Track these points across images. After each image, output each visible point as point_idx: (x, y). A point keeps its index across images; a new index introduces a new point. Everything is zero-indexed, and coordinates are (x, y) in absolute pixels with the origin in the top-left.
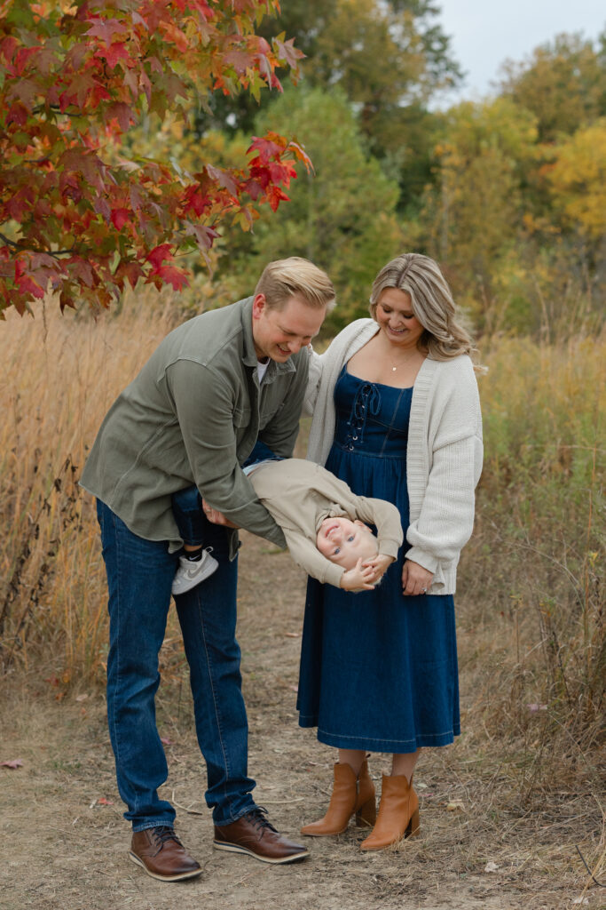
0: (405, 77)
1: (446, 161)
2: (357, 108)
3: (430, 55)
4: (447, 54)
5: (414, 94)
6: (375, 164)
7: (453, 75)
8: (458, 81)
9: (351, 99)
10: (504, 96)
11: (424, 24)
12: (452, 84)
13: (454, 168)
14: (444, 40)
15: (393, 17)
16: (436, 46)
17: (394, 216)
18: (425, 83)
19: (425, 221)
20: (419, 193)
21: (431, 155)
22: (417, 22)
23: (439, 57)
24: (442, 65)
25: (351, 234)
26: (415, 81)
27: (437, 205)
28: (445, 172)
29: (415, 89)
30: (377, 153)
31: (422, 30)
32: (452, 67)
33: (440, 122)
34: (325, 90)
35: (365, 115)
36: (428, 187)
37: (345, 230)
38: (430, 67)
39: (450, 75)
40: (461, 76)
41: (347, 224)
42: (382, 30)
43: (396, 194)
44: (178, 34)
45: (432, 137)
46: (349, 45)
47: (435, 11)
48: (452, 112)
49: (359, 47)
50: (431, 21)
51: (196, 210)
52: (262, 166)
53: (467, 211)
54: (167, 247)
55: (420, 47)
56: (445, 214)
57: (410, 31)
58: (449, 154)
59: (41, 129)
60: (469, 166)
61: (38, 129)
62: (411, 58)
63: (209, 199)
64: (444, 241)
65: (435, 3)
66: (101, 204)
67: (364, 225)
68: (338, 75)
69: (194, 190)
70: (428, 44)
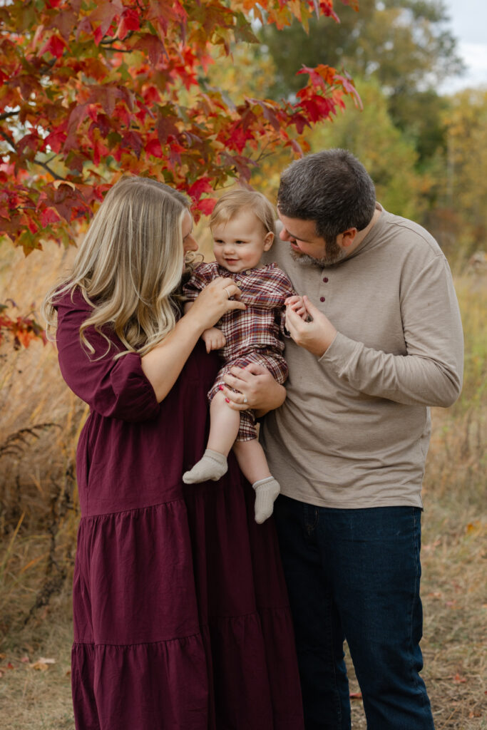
0: (422, 67)
1: (453, 131)
2: (387, 91)
3: (443, 51)
4: (455, 51)
5: (429, 80)
6: (396, 133)
7: (459, 68)
8: (462, 71)
9: (382, 85)
12: (458, 73)
13: (458, 136)
14: (453, 41)
15: (415, 24)
16: (447, 45)
17: (414, 172)
18: (438, 73)
19: (436, 174)
20: (430, 154)
21: (441, 125)
22: (432, 26)
23: (448, 53)
24: (452, 58)
25: (381, 184)
26: (430, 71)
27: (446, 164)
28: (452, 143)
29: (431, 78)
30: (400, 126)
31: (436, 34)
32: (458, 61)
33: (443, 104)
34: (363, 79)
35: (393, 98)
36: (439, 150)
38: (442, 60)
39: (456, 67)
40: (464, 68)
41: (377, 176)
42: (406, 35)
46: (381, 44)
47: (447, 19)
48: (457, 96)
50: (444, 26)
51: (238, 145)
52: (310, 99)
53: (467, 168)
54: (207, 180)
55: (434, 46)
56: (450, 171)
57: (428, 33)
58: (453, 125)
59: (87, 64)
60: (468, 135)
61: (84, 64)
62: (428, 54)
63: (252, 133)
64: (449, 191)
65: (448, 13)
66: (130, 136)
67: (390, 178)
68: (373, 67)
69: (237, 125)
70: (441, 44)
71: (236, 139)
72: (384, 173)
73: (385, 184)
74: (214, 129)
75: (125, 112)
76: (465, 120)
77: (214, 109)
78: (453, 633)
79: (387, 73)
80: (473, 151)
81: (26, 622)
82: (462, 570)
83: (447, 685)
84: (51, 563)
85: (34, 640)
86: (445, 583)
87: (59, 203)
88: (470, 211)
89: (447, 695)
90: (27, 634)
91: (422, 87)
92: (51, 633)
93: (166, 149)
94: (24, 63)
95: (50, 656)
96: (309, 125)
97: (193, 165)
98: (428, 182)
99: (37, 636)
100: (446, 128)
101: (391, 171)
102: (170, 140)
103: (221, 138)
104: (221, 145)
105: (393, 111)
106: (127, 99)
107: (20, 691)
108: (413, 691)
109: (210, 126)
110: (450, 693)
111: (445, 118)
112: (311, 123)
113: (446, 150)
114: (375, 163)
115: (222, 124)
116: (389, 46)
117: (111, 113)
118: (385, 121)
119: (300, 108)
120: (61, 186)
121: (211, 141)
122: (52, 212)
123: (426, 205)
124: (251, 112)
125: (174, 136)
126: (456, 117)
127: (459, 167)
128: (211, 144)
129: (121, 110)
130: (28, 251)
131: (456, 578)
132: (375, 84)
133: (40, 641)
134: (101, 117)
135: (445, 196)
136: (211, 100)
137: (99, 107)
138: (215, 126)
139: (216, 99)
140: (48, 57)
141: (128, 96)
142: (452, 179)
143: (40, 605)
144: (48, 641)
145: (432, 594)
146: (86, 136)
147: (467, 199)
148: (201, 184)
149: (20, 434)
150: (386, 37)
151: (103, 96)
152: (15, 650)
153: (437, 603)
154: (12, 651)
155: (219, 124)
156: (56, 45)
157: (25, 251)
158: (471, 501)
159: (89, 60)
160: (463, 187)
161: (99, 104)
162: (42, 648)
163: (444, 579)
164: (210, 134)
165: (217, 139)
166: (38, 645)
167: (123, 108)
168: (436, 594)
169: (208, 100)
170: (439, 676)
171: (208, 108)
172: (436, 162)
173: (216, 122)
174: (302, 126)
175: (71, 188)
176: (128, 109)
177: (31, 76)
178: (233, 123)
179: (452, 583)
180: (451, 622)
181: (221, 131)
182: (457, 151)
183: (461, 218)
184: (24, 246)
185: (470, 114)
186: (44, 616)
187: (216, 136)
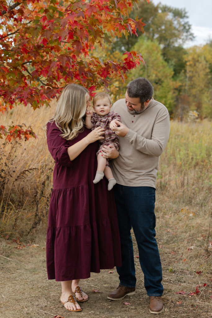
0: (177, 36)
1: (188, 64)
2: (162, 46)
3: (185, 30)
4: (190, 30)
5: (179, 42)
6: (166, 64)
7: (192, 37)
8: (193, 39)
9: (160, 44)
10: (207, 44)
11: (183, 21)
12: (191, 39)
13: (190, 65)
14: (189, 26)
15: (174, 19)
16: (187, 28)
17: (172, 79)
18: (183, 39)
19: (181, 81)
20: (179, 73)
21: (184, 61)
22: (181, 20)
23: (187, 31)
24: (189, 33)
25: (158, 84)
26: (180, 38)
27: (186, 77)
28: (188, 68)
29: (180, 41)
30: (167, 60)
31: (183, 23)
32: (191, 34)
33: (185, 52)
34: (152, 41)
35: (164, 49)
36: (183, 71)
38: (185, 34)
39: (191, 37)
40: (194, 37)
41: (157, 81)
42: (171, 23)
43: (173, 73)
44: (99, 17)
45: (185, 56)
46: (160, 27)
47: (187, 17)
48: (190, 49)
50: (186, 20)
51: (105, 76)
52: (128, 61)
53: (194, 79)
54: (94, 87)
55: (182, 28)
56: (187, 79)
57: (179, 23)
58: (189, 61)
59: (55, 47)
60: (195, 65)
61: (54, 47)
62: (179, 31)
63: (109, 72)
64: (186, 88)
65: (187, 15)
66: (69, 73)
67: (162, 82)
68: (156, 36)
69: (104, 69)
70: (185, 27)
71: (104, 74)
72: (160, 80)
73: (160, 85)
74: (97, 70)
75: (69, 65)
76: (193, 59)
77: (96, 63)
78: (173, 241)
79: (162, 39)
80: (196, 72)
81: (29, 233)
82: (178, 223)
83: (169, 254)
84: (36, 215)
85: (31, 239)
86: (171, 227)
87: (47, 93)
88: (195, 96)
89: (169, 257)
90: (29, 237)
91: (176, 45)
92: (37, 237)
93: (81, 77)
94: (34, 46)
95: (37, 244)
96: (128, 71)
97: (89, 83)
98: (179, 84)
99: (32, 238)
100: (186, 62)
101: (163, 79)
102: (83, 74)
103: (99, 73)
104: (99, 76)
105: (164, 54)
106: (69, 61)
107: (28, 253)
108: (153, 241)
109: (95, 69)
110: (170, 257)
111: (186, 58)
112: (128, 70)
113: (185, 71)
114: (156, 76)
115: (99, 68)
116: (163, 27)
117: (64, 65)
118: (161, 58)
119: (125, 64)
120: (48, 88)
121: (95, 74)
122: (45, 96)
123: (177, 93)
124: (109, 65)
125: (84, 73)
126: (190, 58)
127: (191, 78)
128: (95, 75)
129: (67, 64)
130: (35, 109)
131: (176, 225)
132: (156, 43)
133: (34, 239)
134: (61, 66)
135: (185, 90)
136: (95, 60)
137: (61, 63)
139: (97, 60)
140: (42, 45)
141: (70, 60)
142: (188, 83)
143: (33, 228)
144: (36, 239)
145: (167, 230)
146: (55, 72)
147: (194, 91)
148: (92, 88)
149: (24, 172)
150: (162, 24)
151: (62, 60)
152: (25, 242)
153: (168, 233)
154: (24, 242)
155: (98, 68)
156: (45, 41)
157: (34, 109)
158: (183, 202)
159: (56, 46)
160: (192, 86)
161: (60, 62)
162: (34, 242)
163: (172, 226)
164: (95, 72)
165: (97, 74)
166: (33, 241)
167: (68, 63)
168: (169, 230)
169: (94, 60)
170: (166, 252)
171: (94, 63)
172: (181, 76)
173: (97, 68)
174: (125, 71)
175: (51, 89)
176: (70, 64)
177: (36, 51)
178: (102, 68)
179: (174, 227)
180: (173, 238)
181: (99, 71)
182: (190, 71)
183: (191, 99)
184: (34, 107)
185: (196, 56)
186: (34, 232)
187: (97, 72)
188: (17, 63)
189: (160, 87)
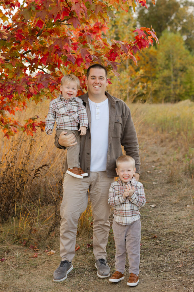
2: (185, 38)
9: (182, 35)
30: (190, 49)
34: (175, 33)
37: (182, 71)
41: (182, 69)
46: (182, 20)
49: (185, 21)
51: (113, 59)
52: (139, 40)
61: (53, 30)
63: (118, 54)
66: (70, 57)
68: (179, 28)
69: (112, 51)
71: (112, 57)
72: (184, 67)
73: (185, 72)
74: (104, 53)
77: (104, 45)
79: (184, 31)
81: (47, 237)
85: (50, 244)
90: (47, 241)
92: (56, 241)
96: (138, 50)
99: (51, 242)
103: (106, 56)
104: (106, 59)
105: (187, 44)
115: (106, 51)
121: (102, 57)
124: (117, 46)
125: (87, 56)
136: (103, 42)
138: (104, 52)
139: (105, 41)
141: (69, 41)
143: (51, 231)
144: (55, 244)
150: (183, 18)
151: (59, 42)
154: (42, 248)
155: (105, 51)
156: (40, 23)
159: (55, 29)
162: (53, 246)
164: (102, 55)
166: (51, 246)
173: (104, 50)
176: (69, 47)
178: (110, 50)
181: (106, 53)
186: (54, 235)
187: (104, 55)
188: (14, 52)
189: (184, 74)
